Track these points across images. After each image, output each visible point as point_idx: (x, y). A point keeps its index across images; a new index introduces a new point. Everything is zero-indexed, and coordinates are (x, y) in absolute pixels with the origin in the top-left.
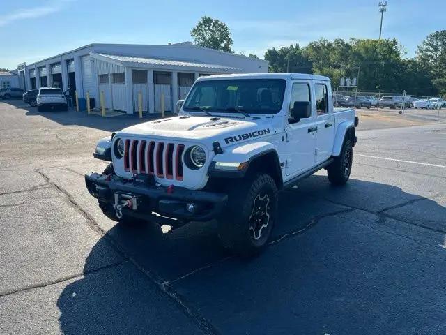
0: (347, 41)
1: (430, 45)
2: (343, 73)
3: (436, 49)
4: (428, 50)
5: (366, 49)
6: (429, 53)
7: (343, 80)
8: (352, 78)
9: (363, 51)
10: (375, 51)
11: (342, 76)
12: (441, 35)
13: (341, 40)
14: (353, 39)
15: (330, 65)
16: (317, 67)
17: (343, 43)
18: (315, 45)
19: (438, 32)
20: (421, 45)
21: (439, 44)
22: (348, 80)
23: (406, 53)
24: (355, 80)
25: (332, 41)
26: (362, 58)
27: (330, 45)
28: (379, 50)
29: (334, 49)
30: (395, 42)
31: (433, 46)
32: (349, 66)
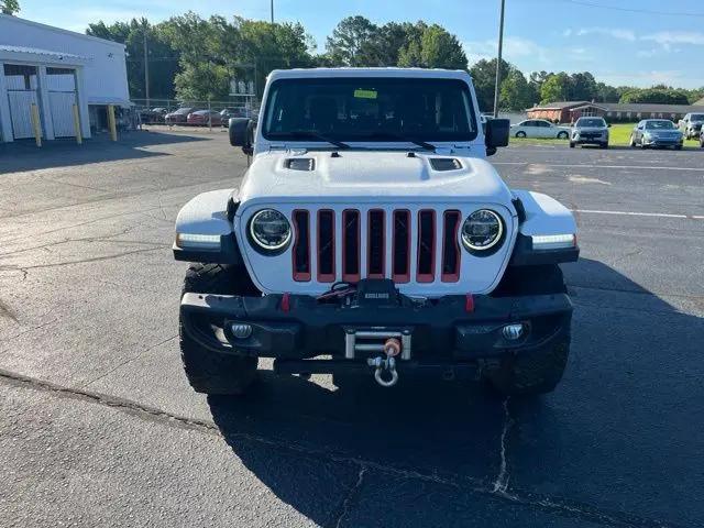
0: (230, 21)
1: (342, 36)
2: (232, 73)
3: (351, 42)
4: (341, 44)
5: (262, 37)
6: (344, 49)
7: (233, 84)
8: (246, 82)
9: (256, 39)
10: (274, 40)
11: (231, 78)
12: (356, 22)
13: (219, 17)
14: (239, 18)
15: (209, 58)
16: (188, 61)
17: (224, 24)
18: (180, 23)
19: (351, 18)
20: (331, 36)
21: (355, 35)
22: (241, 84)
23: (315, 46)
24: (251, 84)
25: (207, 19)
26: (257, 51)
27: (204, 24)
28: (279, 39)
29: (211, 33)
30: (300, 29)
31: (347, 39)
32: (238, 62)
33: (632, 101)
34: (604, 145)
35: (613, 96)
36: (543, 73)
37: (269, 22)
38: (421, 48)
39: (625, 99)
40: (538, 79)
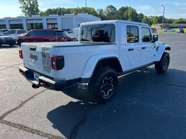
19: (109, 6)
33: (176, 23)
34: (184, 32)
35: (170, 21)
36: (152, 16)
37: (86, 7)
38: (127, 13)
39: (174, 23)
40: (150, 18)
